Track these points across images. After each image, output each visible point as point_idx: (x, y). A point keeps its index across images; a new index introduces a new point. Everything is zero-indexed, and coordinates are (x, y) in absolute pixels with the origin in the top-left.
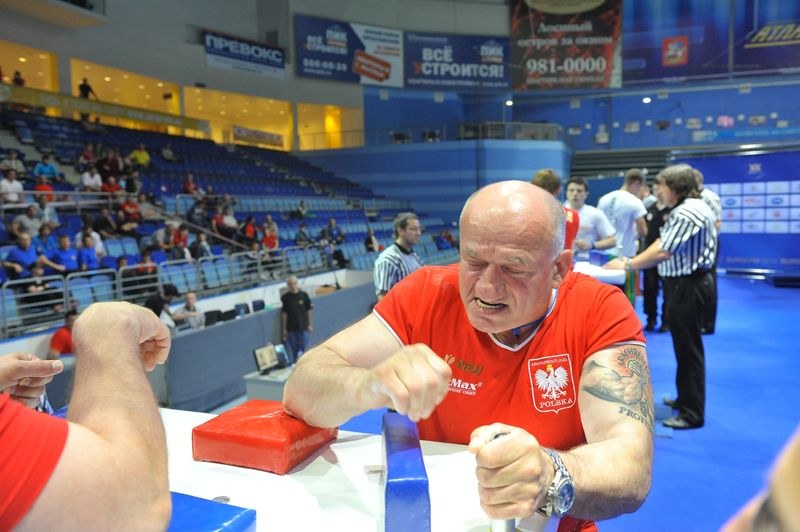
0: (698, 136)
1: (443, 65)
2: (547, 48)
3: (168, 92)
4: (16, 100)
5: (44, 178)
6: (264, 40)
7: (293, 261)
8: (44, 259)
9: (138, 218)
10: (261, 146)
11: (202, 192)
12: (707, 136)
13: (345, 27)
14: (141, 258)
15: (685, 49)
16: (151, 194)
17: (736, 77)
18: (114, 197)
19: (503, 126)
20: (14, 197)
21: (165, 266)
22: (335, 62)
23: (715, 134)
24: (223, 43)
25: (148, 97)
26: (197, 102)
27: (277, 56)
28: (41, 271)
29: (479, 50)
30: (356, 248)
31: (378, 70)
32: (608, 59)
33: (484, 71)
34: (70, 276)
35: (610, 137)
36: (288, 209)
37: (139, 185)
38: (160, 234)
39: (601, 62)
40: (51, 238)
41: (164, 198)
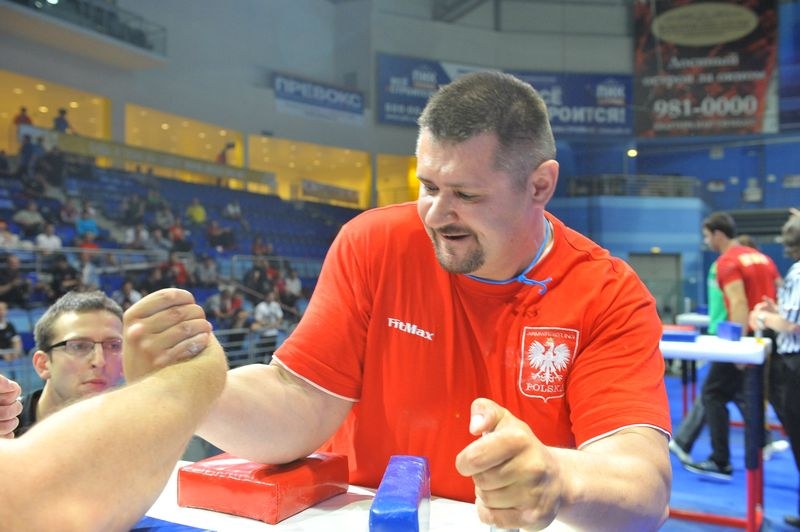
2: (681, 86)
3: (231, 141)
6: (341, 82)
10: (334, 202)
13: (435, 66)
19: (623, 181)
24: (295, 86)
25: (208, 146)
26: (261, 152)
27: (355, 101)
29: (594, 89)
32: (760, 97)
33: (601, 115)
35: (764, 194)
39: (750, 101)
41: (219, 260)
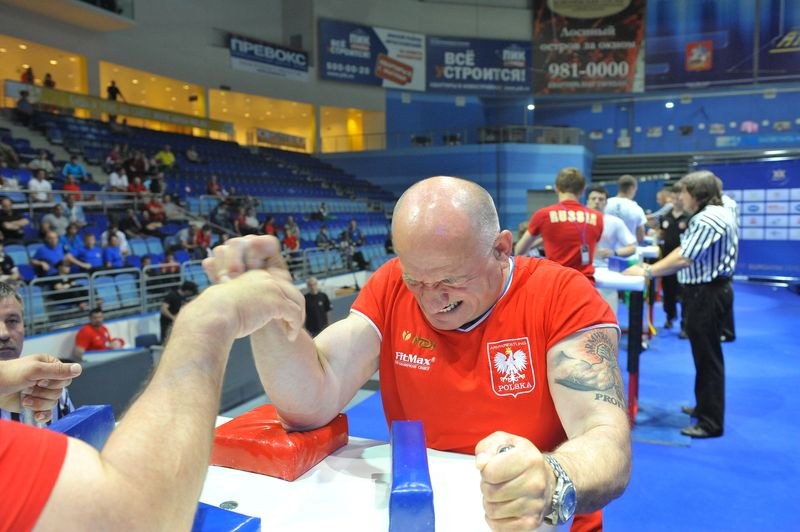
0: (721, 142)
1: (465, 69)
2: (570, 52)
3: (194, 94)
4: (47, 102)
5: (72, 178)
6: (288, 43)
7: (313, 262)
8: (70, 257)
9: (162, 218)
10: (284, 148)
11: (226, 193)
12: (731, 142)
13: (368, 31)
14: (164, 258)
15: (709, 54)
16: (175, 195)
17: (760, 82)
18: (140, 197)
19: (524, 130)
20: (42, 196)
21: (188, 266)
22: (358, 66)
23: (739, 139)
24: (248, 46)
25: (174, 99)
26: (221, 104)
27: (301, 60)
28: (67, 269)
29: (501, 53)
30: (376, 250)
31: (401, 73)
32: (631, 64)
33: (506, 75)
34: (96, 274)
35: (632, 141)
36: (310, 211)
37: (164, 186)
38: (184, 234)
39: (623, 67)
40: (78, 237)
41: (188, 199)
